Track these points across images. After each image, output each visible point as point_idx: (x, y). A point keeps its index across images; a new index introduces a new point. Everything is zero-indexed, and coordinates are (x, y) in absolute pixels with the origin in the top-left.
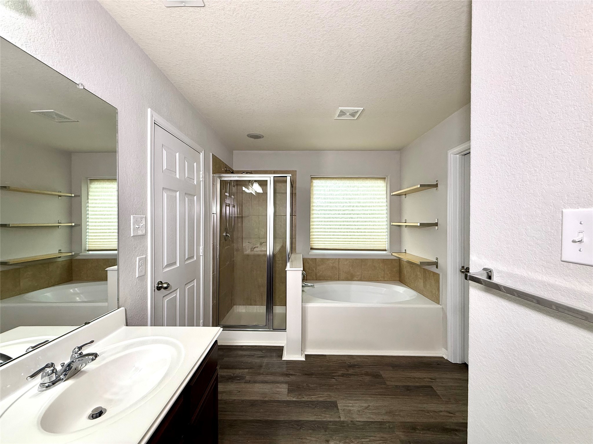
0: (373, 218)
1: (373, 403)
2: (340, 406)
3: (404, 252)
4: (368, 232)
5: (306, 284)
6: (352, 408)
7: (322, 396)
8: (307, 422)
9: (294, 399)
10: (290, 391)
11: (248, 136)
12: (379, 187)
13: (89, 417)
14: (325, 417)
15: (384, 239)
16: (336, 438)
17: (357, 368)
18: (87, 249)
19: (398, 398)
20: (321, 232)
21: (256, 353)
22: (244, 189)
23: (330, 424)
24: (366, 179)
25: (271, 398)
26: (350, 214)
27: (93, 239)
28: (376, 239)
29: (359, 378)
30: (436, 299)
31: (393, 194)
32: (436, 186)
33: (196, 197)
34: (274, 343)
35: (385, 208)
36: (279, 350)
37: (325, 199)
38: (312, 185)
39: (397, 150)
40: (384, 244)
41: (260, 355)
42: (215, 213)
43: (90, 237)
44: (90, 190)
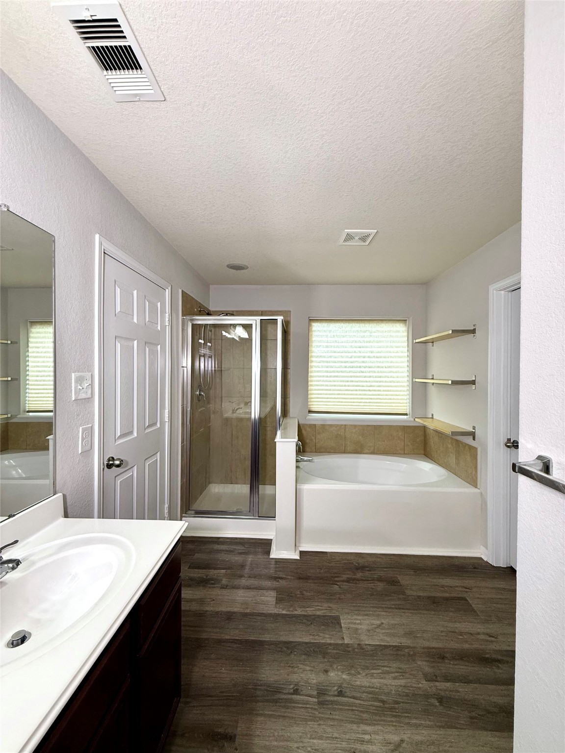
0: (391, 372)
1: (387, 620)
2: (344, 622)
3: (431, 417)
4: (384, 391)
5: (302, 458)
6: (359, 627)
7: (319, 609)
8: (300, 644)
9: (284, 612)
10: (279, 600)
11: (228, 266)
12: (398, 331)
13: (8, 644)
14: (324, 638)
15: (404, 399)
16: (337, 668)
17: (368, 571)
18: (27, 410)
19: (420, 613)
20: (322, 390)
21: (236, 548)
22: (224, 333)
23: (330, 647)
24: (381, 321)
25: (253, 609)
26: (360, 367)
27: (34, 397)
28: (393, 399)
29: (369, 584)
30: (473, 481)
31: (417, 341)
32: (473, 331)
33: (159, 346)
34: (260, 535)
35: (406, 359)
36: (265, 545)
37: (327, 347)
38: (311, 328)
39: (421, 284)
40: (404, 406)
41: (240, 551)
42: (185, 366)
43: (30, 395)
44: (31, 335)
